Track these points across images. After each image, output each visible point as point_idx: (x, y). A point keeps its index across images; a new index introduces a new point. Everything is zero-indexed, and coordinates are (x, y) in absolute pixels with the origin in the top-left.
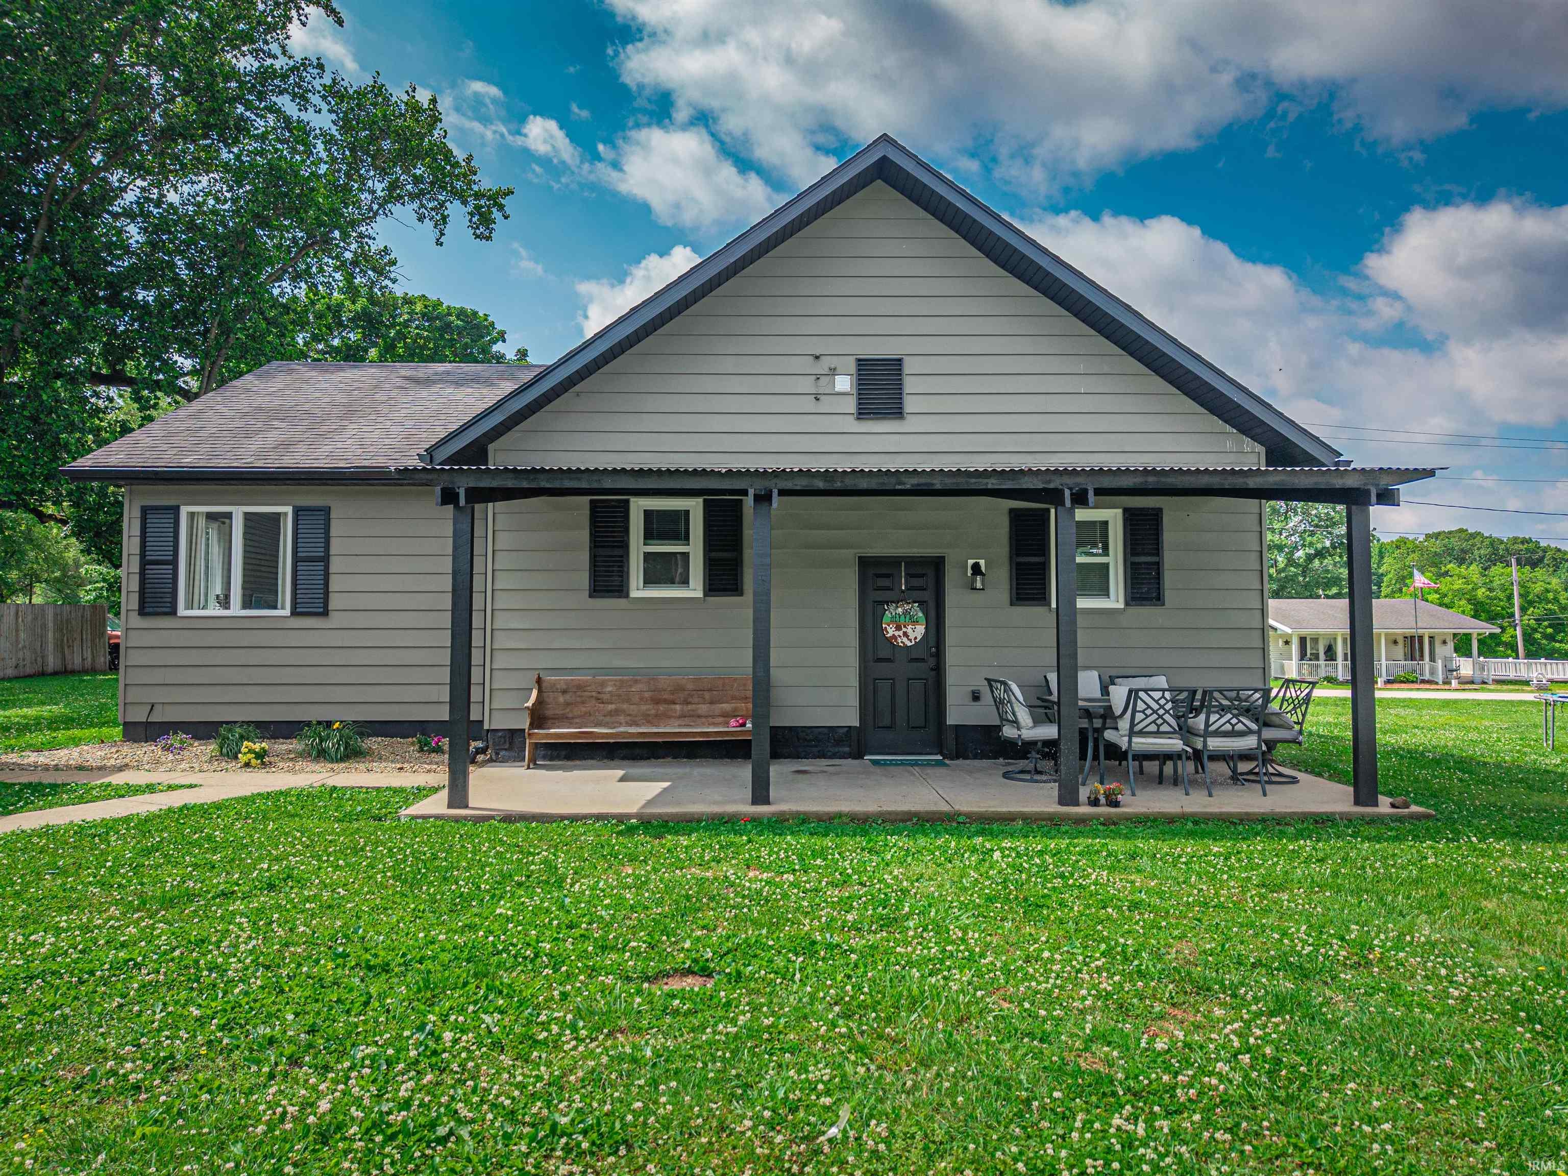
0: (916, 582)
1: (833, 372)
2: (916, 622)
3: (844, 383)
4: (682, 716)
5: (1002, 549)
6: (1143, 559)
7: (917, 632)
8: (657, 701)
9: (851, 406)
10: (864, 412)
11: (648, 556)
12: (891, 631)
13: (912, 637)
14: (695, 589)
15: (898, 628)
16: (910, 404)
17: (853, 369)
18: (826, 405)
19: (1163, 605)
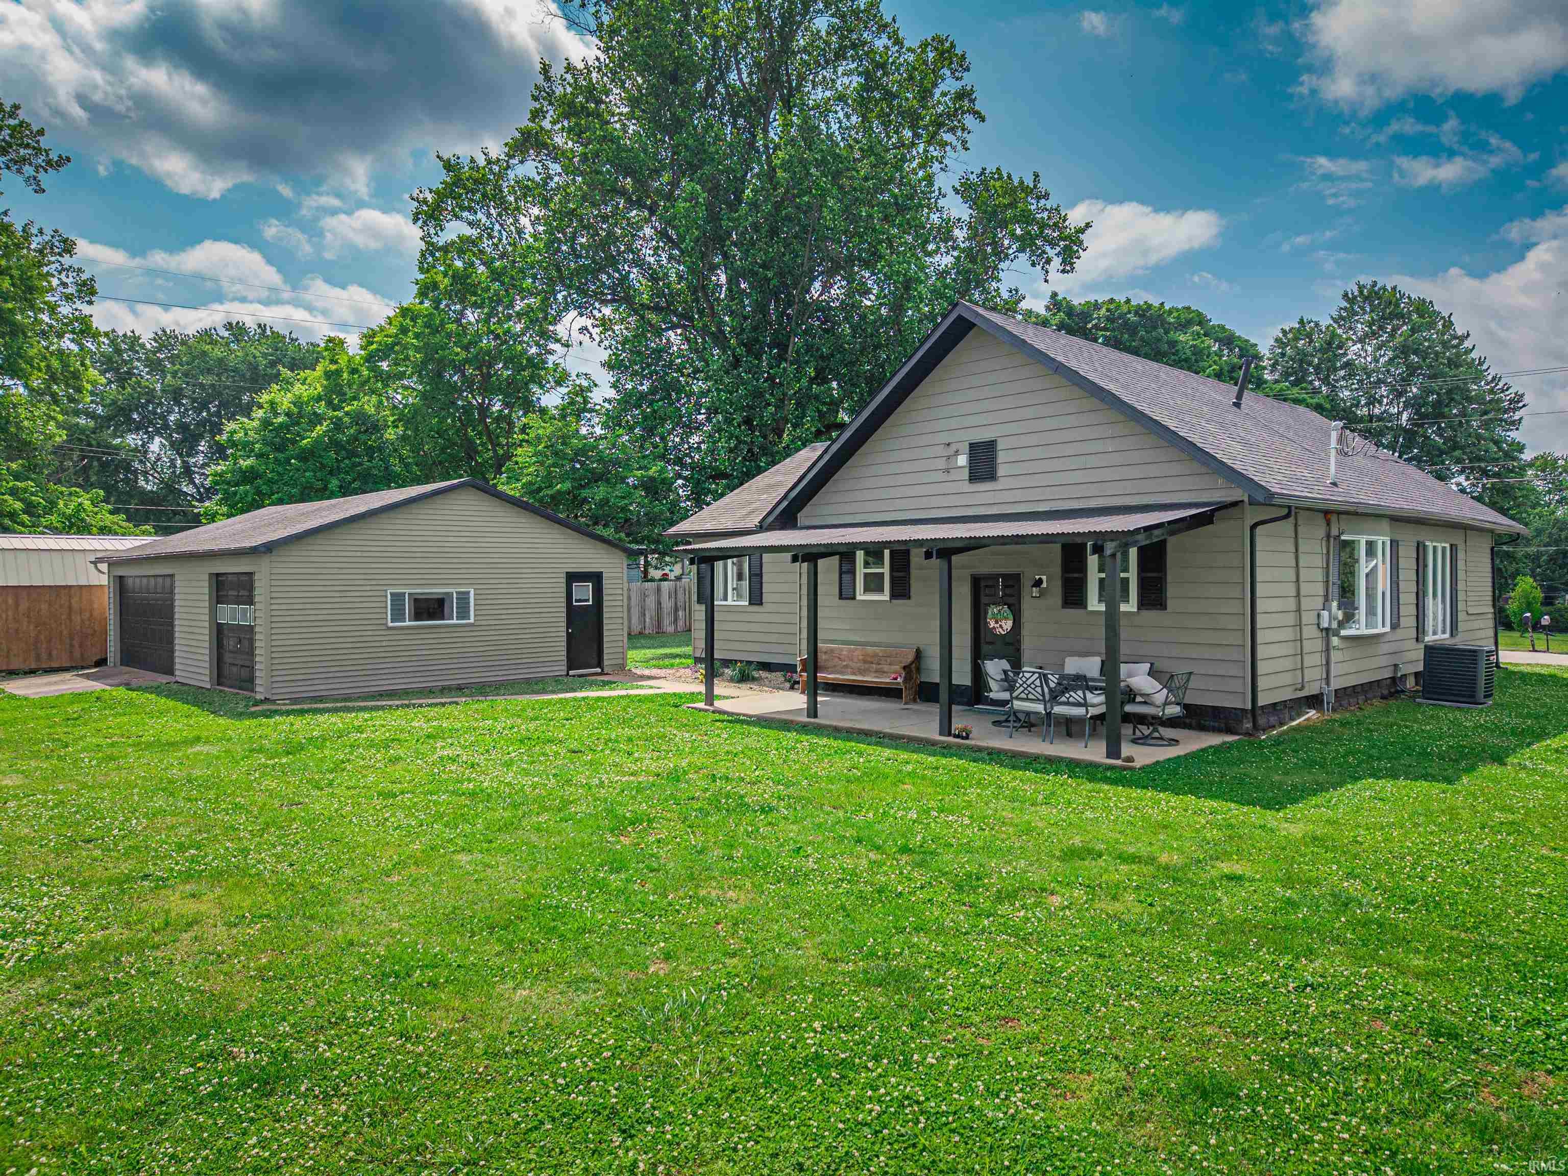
0: (1008, 591)
1: (957, 453)
2: (1006, 619)
3: (962, 460)
4: (876, 672)
5: (1057, 570)
6: (1149, 575)
7: (1008, 625)
8: (865, 662)
9: (966, 474)
10: (974, 477)
11: (866, 575)
12: (992, 624)
13: (1005, 627)
14: (885, 596)
15: (997, 622)
16: (1001, 471)
17: (967, 450)
18: (954, 475)
19: (1166, 609)
